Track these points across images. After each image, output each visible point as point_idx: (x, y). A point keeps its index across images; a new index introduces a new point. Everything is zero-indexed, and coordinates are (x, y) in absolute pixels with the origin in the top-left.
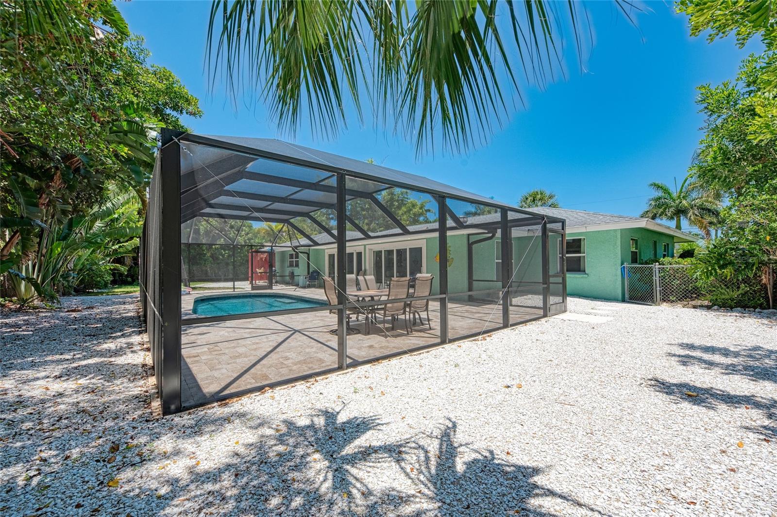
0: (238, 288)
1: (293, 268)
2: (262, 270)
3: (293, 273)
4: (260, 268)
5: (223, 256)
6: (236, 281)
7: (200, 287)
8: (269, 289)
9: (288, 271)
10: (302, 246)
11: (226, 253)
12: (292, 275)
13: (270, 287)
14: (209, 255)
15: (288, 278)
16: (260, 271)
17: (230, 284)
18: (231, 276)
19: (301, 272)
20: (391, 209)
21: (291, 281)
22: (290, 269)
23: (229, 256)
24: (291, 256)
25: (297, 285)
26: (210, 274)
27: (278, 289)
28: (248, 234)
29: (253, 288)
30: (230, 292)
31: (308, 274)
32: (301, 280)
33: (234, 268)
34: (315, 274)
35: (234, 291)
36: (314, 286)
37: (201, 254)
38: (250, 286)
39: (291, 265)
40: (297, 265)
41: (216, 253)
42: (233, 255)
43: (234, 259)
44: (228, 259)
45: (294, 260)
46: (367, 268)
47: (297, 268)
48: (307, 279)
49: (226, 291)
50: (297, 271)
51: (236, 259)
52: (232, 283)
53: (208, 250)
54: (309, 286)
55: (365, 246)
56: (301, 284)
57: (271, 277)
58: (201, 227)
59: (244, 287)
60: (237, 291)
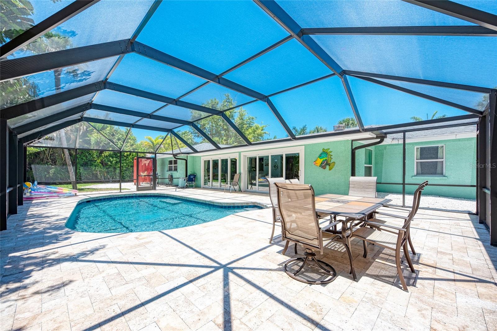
0: (124, 189)
1: (172, 172)
2: (146, 173)
3: (172, 176)
4: (144, 172)
5: (111, 162)
6: (122, 183)
7: (88, 189)
8: (153, 189)
9: (167, 174)
10: (182, 153)
11: (114, 160)
12: (171, 178)
13: (154, 188)
14: (99, 161)
15: (167, 181)
16: (144, 174)
17: (117, 185)
18: (118, 179)
19: (180, 175)
20: (242, 130)
21: (171, 182)
22: (170, 173)
23: (117, 162)
24: (171, 162)
25: (177, 186)
26: (99, 177)
27: (161, 190)
28: (132, 145)
29: (138, 189)
30: (116, 193)
31: (186, 176)
32: (181, 181)
33: (121, 171)
34: (192, 177)
35: (121, 192)
36: (192, 187)
37: (92, 161)
38: (135, 187)
39: (170, 169)
40: (176, 170)
41: (105, 160)
42: (120, 161)
43: (120, 165)
44: (116, 165)
45: (173, 165)
46: (242, 171)
47: (175, 172)
48: (186, 181)
49: (113, 191)
50: (175, 174)
51: (122, 165)
52: (119, 184)
53: (98, 157)
54: (187, 187)
55: (240, 153)
56: (180, 185)
57: (154, 180)
58: (92, 138)
59: (130, 188)
60: (124, 193)
